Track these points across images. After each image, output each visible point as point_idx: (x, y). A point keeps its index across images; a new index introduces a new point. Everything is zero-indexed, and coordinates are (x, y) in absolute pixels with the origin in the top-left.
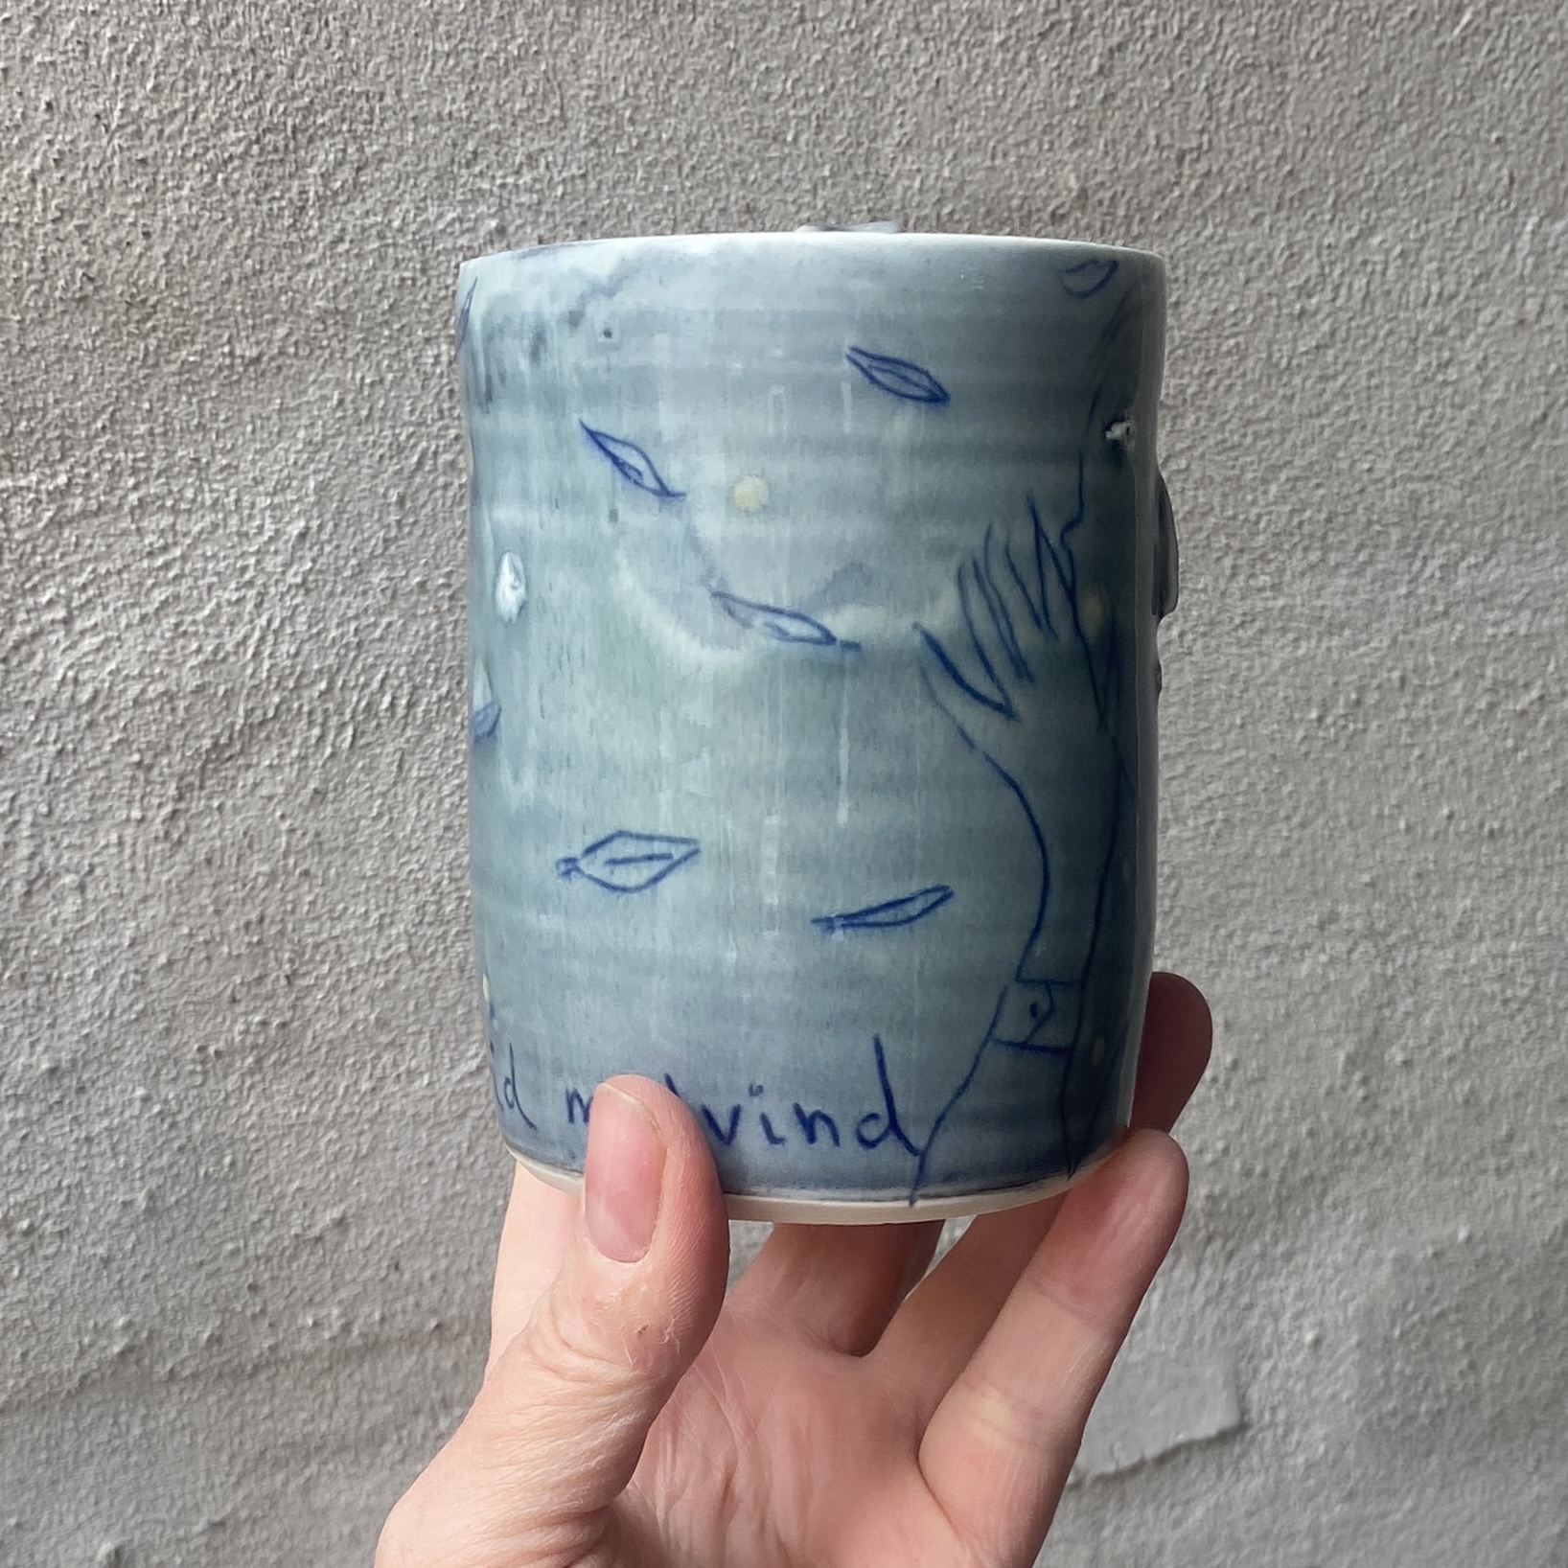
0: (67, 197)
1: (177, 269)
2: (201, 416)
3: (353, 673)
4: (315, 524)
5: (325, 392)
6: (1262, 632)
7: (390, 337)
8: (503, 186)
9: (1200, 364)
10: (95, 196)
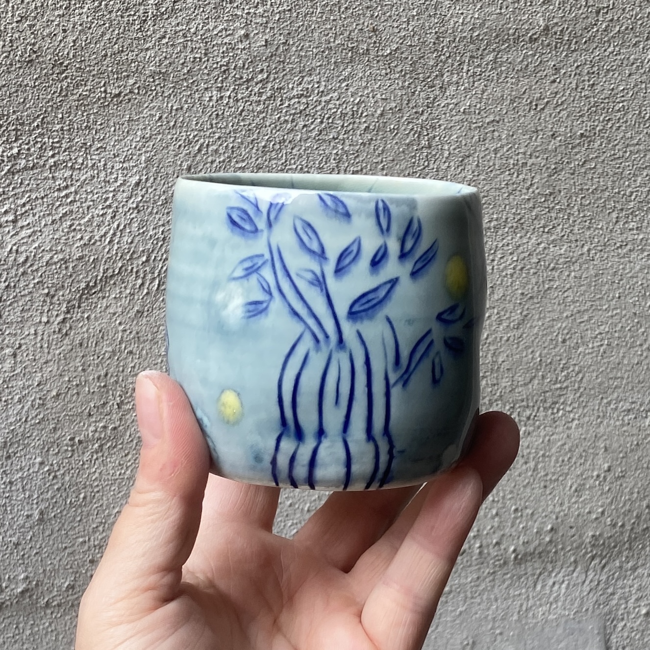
0: (24, 10)
1: (79, 48)
2: (88, 122)
3: (160, 253)
4: (144, 178)
5: (153, 112)
6: (630, 251)
7: (187, 86)
8: (248, 13)
9: (604, 115)
10: (39, 11)
